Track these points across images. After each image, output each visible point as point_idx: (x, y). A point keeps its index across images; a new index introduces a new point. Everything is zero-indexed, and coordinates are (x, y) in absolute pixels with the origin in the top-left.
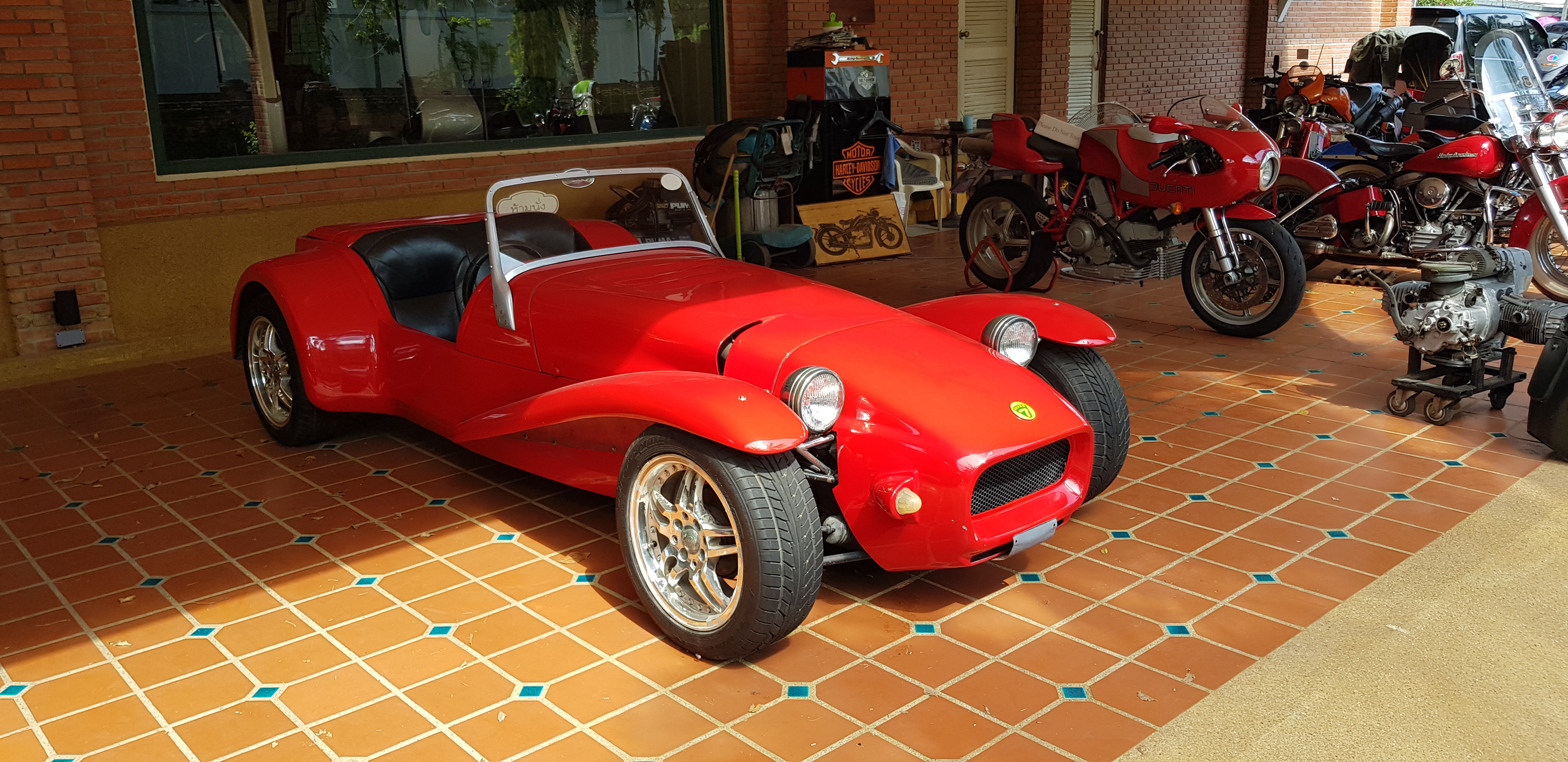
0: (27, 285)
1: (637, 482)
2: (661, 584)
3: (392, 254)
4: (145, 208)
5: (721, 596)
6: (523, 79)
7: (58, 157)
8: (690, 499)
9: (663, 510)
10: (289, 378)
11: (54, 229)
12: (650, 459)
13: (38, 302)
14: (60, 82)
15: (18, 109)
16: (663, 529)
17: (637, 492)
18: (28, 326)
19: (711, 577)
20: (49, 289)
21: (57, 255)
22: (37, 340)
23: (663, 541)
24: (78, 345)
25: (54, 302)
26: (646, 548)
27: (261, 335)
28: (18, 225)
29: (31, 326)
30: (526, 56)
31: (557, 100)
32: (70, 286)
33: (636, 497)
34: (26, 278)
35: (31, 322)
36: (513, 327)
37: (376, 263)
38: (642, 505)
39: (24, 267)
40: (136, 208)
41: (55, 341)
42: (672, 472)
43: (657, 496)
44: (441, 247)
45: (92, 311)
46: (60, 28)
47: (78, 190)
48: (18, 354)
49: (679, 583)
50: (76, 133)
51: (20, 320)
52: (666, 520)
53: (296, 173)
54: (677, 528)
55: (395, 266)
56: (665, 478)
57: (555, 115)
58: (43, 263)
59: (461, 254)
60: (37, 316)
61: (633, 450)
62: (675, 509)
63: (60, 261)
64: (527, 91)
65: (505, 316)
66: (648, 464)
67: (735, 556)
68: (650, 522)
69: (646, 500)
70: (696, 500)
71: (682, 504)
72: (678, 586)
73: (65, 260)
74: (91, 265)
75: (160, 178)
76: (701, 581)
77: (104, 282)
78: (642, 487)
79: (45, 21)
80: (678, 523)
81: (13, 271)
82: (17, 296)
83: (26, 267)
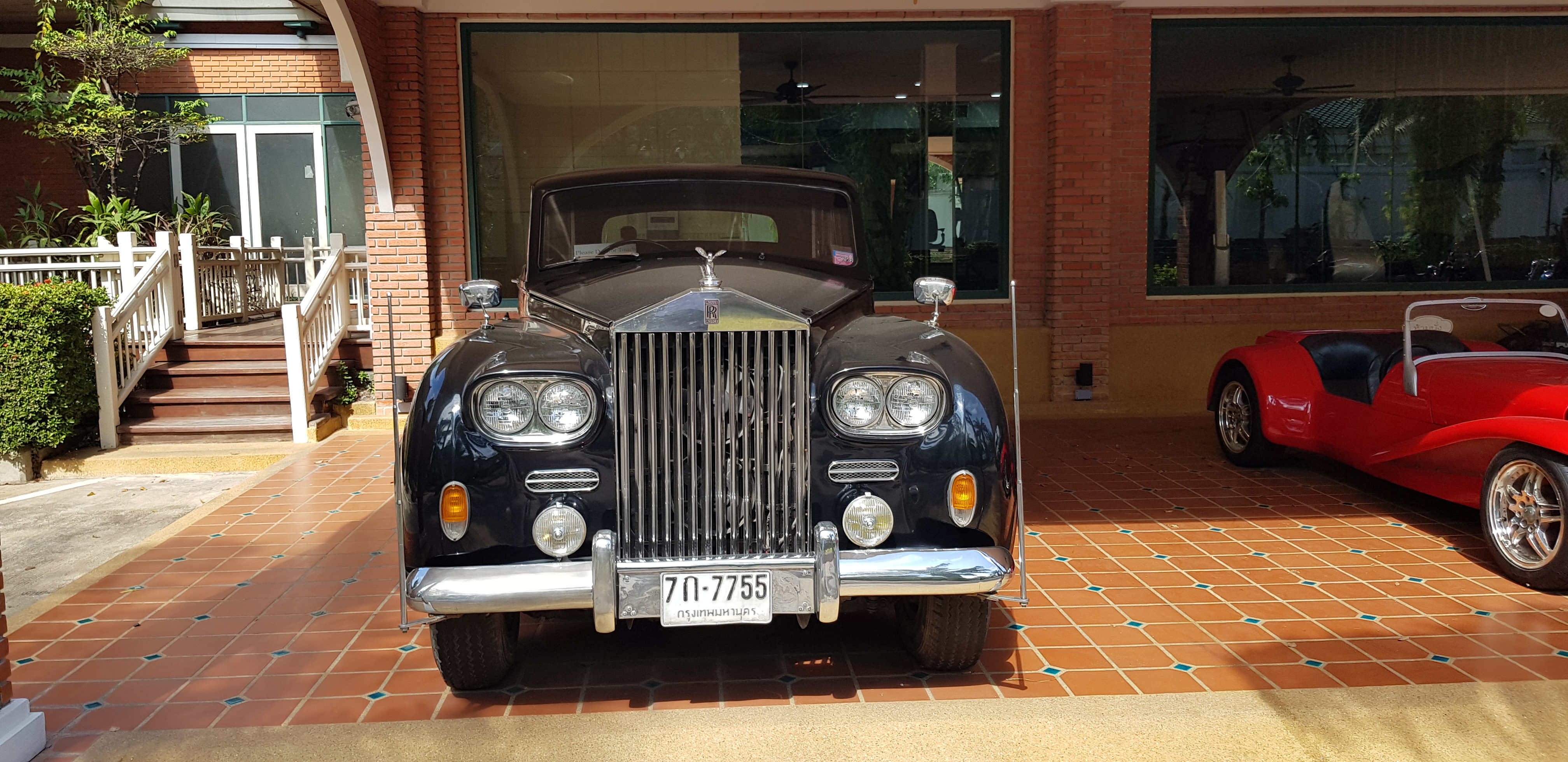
0: (1064, 358)
1: (1496, 478)
2: (1507, 542)
3: (1325, 350)
4: (1137, 316)
5: (1547, 548)
6: (1414, 234)
7: (1094, 280)
8: (1532, 491)
9: (1513, 495)
10: (1248, 423)
11: (1084, 325)
12: (1508, 463)
13: (1068, 370)
14: (1102, 234)
15: (1076, 250)
16: (1512, 507)
17: (1496, 485)
18: (1060, 384)
19: (1543, 537)
20: (1076, 363)
21: (1083, 341)
22: (1064, 393)
23: (1511, 514)
24: (1087, 400)
25: (1077, 371)
26: (1499, 520)
27: (1230, 395)
28: (1066, 320)
29: (1062, 384)
30: (1420, 211)
31: (1451, 253)
32: (1088, 361)
33: (1495, 488)
34: (1064, 354)
35: (1063, 382)
36: (1416, 395)
37: (1316, 356)
38: (1499, 493)
40: (1131, 316)
41: (1075, 396)
42: (1521, 473)
43: (1510, 488)
44: (1359, 348)
45: (1098, 379)
46: (1107, 200)
47: (1101, 301)
48: (1051, 401)
49: (1519, 543)
50: (1106, 266)
51: (1057, 379)
52: (1514, 502)
53: (1239, 299)
54: (1521, 507)
55: (1327, 358)
56: (1516, 477)
57: (1448, 267)
58: (1075, 346)
59: (1374, 354)
60: (1067, 378)
61: (1497, 458)
62: (1521, 495)
63: (1085, 345)
64: (1417, 245)
65: (1410, 386)
66: (1505, 466)
67: (1558, 523)
68: (1503, 505)
69: (1502, 491)
70: (1536, 487)
71: (1526, 491)
72: (1518, 546)
73: (1087, 345)
74: (1101, 349)
75: (1149, 298)
76: (1535, 539)
77: (1108, 362)
78: (1499, 481)
79: (1098, 196)
80: (1523, 504)
81: (1057, 348)
82: (1057, 364)
83: (1065, 347)
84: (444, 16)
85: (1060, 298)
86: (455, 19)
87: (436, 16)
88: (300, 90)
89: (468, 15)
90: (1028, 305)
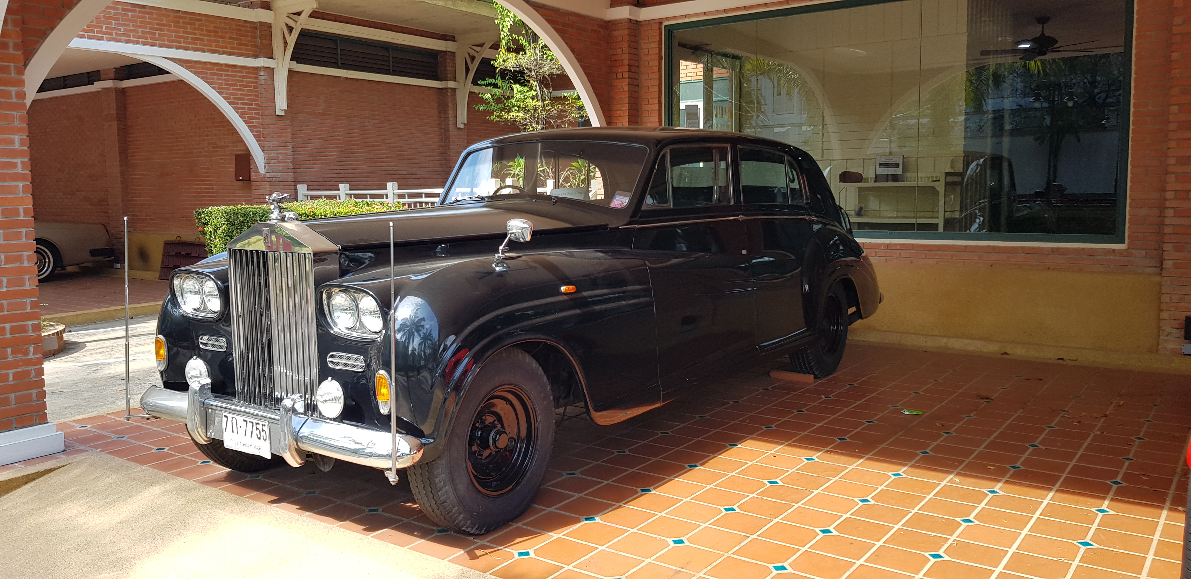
0: (1172, 309)
13: (1177, 321)
18: (1167, 336)
20: (1187, 315)
22: (1171, 346)
28: (1174, 270)
29: (1169, 336)
34: (1173, 305)
35: (1170, 334)
39: (1173, 297)
41: (1182, 349)
48: (1157, 352)
51: (1163, 330)
58: (1185, 297)
60: (1174, 331)
81: (1165, 298)
82: (1165, 315)
83: (1174, 297)
84: (653, 22)
85: (1170, 245)
86: (661, 23)
87: (648, 22)
88: (694, 78)
89: (667, 19)
90: (1143, 252)
